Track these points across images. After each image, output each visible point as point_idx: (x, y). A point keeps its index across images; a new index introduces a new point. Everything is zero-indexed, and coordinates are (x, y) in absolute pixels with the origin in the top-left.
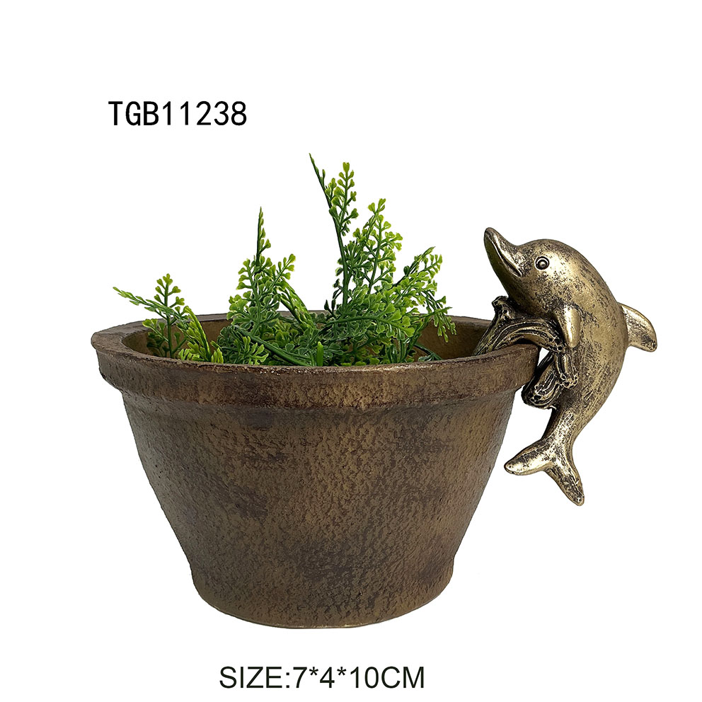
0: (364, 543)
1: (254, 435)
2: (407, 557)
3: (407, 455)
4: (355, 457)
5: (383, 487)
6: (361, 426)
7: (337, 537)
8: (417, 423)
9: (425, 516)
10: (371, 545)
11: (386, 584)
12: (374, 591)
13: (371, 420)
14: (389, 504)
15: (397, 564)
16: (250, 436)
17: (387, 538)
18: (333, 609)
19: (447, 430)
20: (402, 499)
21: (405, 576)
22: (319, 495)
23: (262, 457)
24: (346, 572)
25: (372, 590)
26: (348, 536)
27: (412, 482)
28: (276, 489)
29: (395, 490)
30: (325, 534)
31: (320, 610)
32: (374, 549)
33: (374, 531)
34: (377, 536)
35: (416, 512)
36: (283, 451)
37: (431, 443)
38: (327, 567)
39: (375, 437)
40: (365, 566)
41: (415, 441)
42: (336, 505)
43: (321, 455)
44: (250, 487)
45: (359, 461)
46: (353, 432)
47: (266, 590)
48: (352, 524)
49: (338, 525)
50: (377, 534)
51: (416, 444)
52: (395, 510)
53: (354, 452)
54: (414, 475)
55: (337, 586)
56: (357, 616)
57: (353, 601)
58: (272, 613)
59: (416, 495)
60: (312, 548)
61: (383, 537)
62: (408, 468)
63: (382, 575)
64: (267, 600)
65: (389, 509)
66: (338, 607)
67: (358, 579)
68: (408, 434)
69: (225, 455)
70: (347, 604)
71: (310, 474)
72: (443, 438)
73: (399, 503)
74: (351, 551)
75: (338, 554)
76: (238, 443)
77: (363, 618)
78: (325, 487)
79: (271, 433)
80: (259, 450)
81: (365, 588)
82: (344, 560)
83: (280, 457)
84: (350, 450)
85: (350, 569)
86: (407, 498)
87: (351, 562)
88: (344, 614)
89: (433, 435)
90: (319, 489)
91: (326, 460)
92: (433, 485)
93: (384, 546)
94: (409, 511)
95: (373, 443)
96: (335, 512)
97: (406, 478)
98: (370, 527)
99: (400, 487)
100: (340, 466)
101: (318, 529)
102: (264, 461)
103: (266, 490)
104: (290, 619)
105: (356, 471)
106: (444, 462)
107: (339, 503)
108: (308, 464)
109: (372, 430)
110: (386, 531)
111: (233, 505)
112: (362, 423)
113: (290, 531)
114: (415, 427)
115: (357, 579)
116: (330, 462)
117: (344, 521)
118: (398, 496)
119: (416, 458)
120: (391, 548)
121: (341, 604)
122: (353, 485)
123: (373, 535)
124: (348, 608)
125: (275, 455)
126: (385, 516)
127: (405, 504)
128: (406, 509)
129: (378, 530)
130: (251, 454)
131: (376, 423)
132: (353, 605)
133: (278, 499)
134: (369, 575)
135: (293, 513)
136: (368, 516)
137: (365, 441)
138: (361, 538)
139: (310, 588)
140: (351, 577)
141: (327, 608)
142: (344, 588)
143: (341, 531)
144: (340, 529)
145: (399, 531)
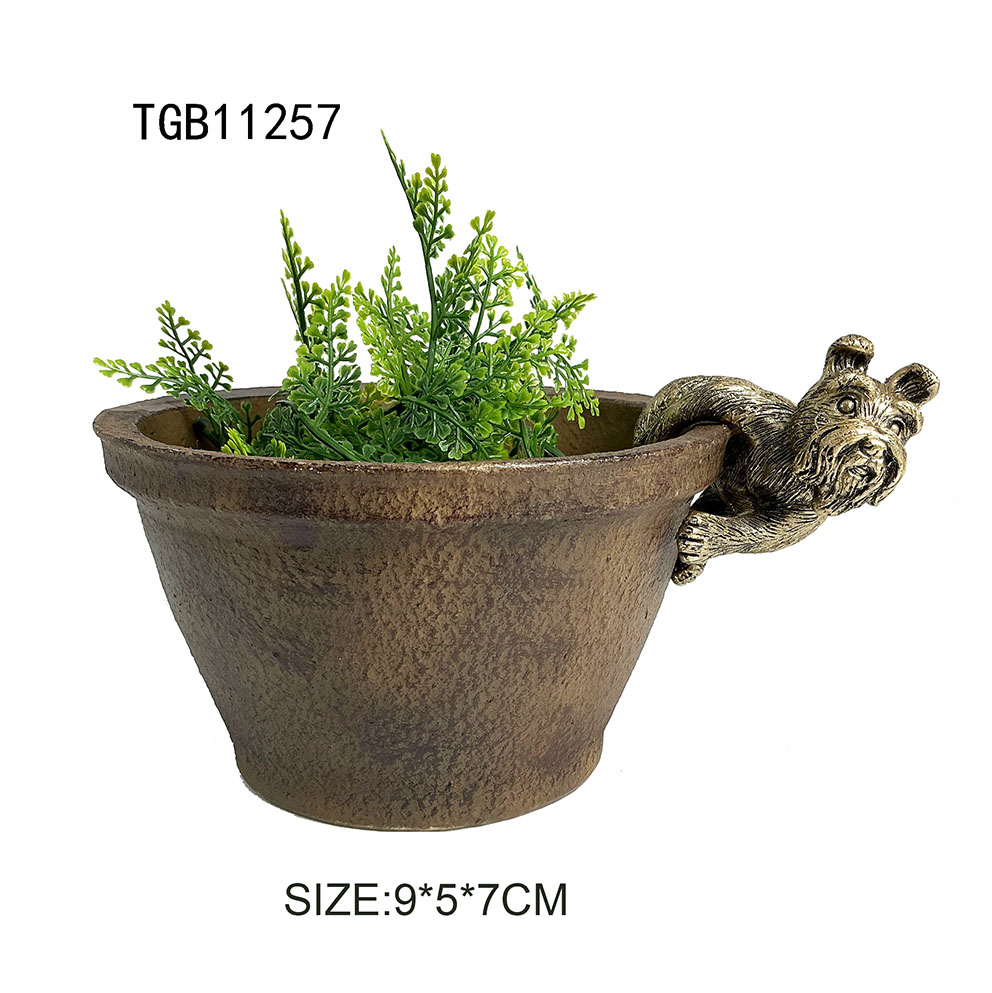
0: (452, 713)
1: (293, 557)
2: (519, 735)
3: (510, 591)
4: (433, 591)
5: (477, 635)
6: (441, 548)
7: (413, 704)
8: (524, 546)
9: (542, 679)
10: (463, 716)
11: (488, 772)
12: (472, 782)
13: (454, 539)
14: (487, 659)
15: (503, 744)
16: (287, 558)
17: (486, 708)
18: (413, 805)
19: (571, 558)
20: (504, 653)
21: (518, 763)
22: (385, 643)
23: (305, 588)
24: (429, 754)
25: (468, 779)
26: (429, 703)
27: (520, 630)
28: (327, 633)
29: (495, 641)
30: (396, 699)
31: (395, 804)
32: (467, 723)
33: (466, 696)
34: (470, 703)
35: (527, 672)
36: (333, 580)
37: (547, 574)
38: (401, 745)
39: (461, 565)
40: (456, 746)
41: (522, 572)
42: (408, 659)
43: (385, 588)
44: (290, 629)
45: (440, 598)
46: (430, 556)
47: (321, 773)
48: (434, 686)
49: (413, 686)
50: (470, 701)
51: (524, 575)
52: (495, 669)
53: (431, 585)
54: (522, 621)
55: (417, 772)
56: (447, 815)
57: (441, 794)
58: (330, 805)
59: (527, 648)
60: (379, 718)
61: (481, 706)
62: (513, 609)
63: (482, 759)
64: (323, 787)
65: (487, 665)
66: (420, 802)
67: (447, 764)
68: (511, 561)
69: (256, 584)
70: (433, 798)
71: (372, 613)
72: (565, 568)
74: (434, 723)
75: (416, 728)
76: (272, 568)
77: (456, 819)
78: (393, 633)
79: (315, 554)
80: (299, 578)
81: (457, 776)
82: (425, 737)
83: (328, 588)
84: (426, 581)
85: (435, 750)
86: (513, 652)
87: (436, 739)
88: (428, 812)
89: (548, 563)
90: (385, 633)
91: (393, 595)
92: (553, 635)
93: (482, 719)
94: (518, 671)
95: (460, 573)
96: (408, 667)
97: (510, 624)
98: (460, 691)
99: (502, 637)
100: (413, 605)
101: (386, 691)
102: (307, 594)
103: (312, 634)
104: (354, 815)
105: (436, 611)
106: (568, 602)
107: (414, 656)
108: (368, 599)
109: (457, 555)
110: (483, 699)
111: (270, 654)
112: (442, 544)
113: (347, 693)
114: (521, 551)
115: (445, 763)
116: (399, 597)
117: (422, 681)
118: (498, 649)
119: (524, 595)
120: (493, 722)
121: (424, 798)
122: (433, 632)
123: (466, 703)
124: (435, 803)
125: (321, 585)
126: (480, 675)
127: (511, 660)
128: (512, 667)
129: (472, 695)
130: (290, 583)
131: (463, 545)
132: (441, 799)
133: (329, 648)
134: (462, 758)
135: (350, 668)
136: (456, 676)
137: (448, 569)
138: (447, 706)
139: (380, 773)
140: (437, 761)
141: (404, 802)
142: (427, 775)
143: (418, 695)
144: (416, 693)
145: (504, 698)
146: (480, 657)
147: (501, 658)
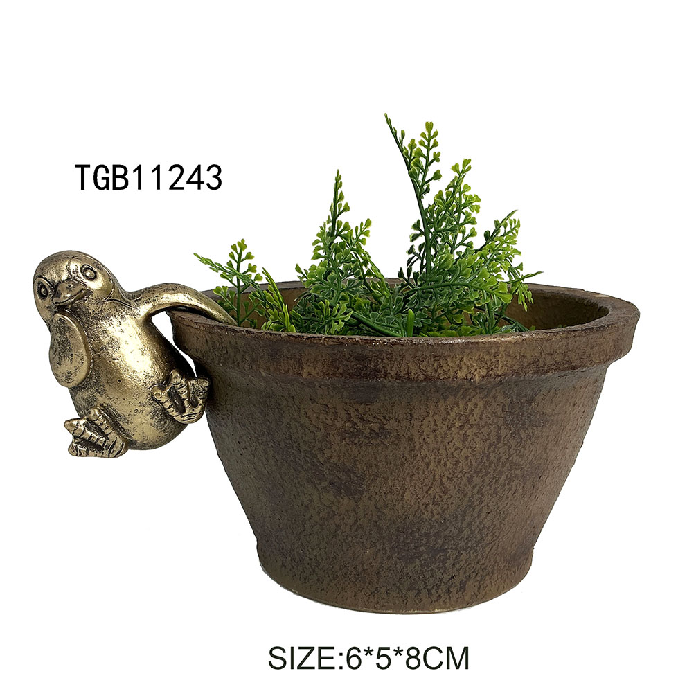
0: (462, 523)
1: (357, 410)
2: (502, 538)
3: (513, 430)
4: (461, 432)
5: (487, 464)
6: (470, 400)
7: (436, 517)
8: (525, 396)
9: (524, 495)
10: (469, 525)
11: (478, 567)
12: (467, 574)
13: (481, 393)
14: (492, 482)
15: (491, 545)
16: (352, 411)
17: (485, 518)
18: (424, 593)
19: (554, 404)
20: (504, 477)
21: (498, 558)
22: (421, 472)
23: (363, 433)
24: (441, 554)
25: (465, 572)
26: (447, 516)
27: (515, 458)
28: (377, 466)
29: (499, 468)
30: (424, 514)
31: (410, 593)
32: (471, 530)
33: (474, 510)
36: (386, 427)
37: (538, 417)
38: (421, 549)
39: (483, 411)
40: (461, 548)
41: (523, 415)
42: (438, 484)
43: (426, 431)
44: (347, 464)
45: (465, 436)
46: (461, 406)
47: (354, 572)
48: (452, 503)
49: (438, 504)
50: (476, 514)
51: (523, 418)
52: (496, 489)
53: (460, 427)
54: (518, 452)
55: (430, 568)
56: (447, 600)
57: (445, 584)
58: (359, 596)
59: (518, 472)
60: (408, 528)
61: (482, 517)
62: (513, 443)
63: (476, 557)
64: (354, 582)
65: (491, 486)
66: (429, 591)
68: (516, 408)
69: (323, 431)
70: (439, 588)
71: (414, 450)
72: (549, 411)
73: (501, 481)
74: (448, 531)
75: (434, 535)
76: (338, 418)
77: (454, 603)
78: (428, 465)
79: (375, 407)
80: (360, 425)
81: (458, 570)
82: (441, 542)
83: (383, 432)
84: (457, 425)
85: (445, 551)
86: (509, 476)
87: (447, 543)
88: (434, 598)
89: (540, 408)
90: (422, 465)
91: (432, 436)
92: (535, 462)
93: (481, 527)
94: (510, 489)
95: (481, 418)
96: (436, 490)
97: (510, 455)
98: (470, 506)
99: (504, 464)
100: (446, 442)
101: (417, 508)
102: (365, 437)
103: (365, 468)
104: (377, 603)
105: (461, 447)
106: (548, 437)
107: (441, 481)
108: (412, 439)
109: (481, 404)
110: (485, 511)
111: (327, 483)
112: (472, 395)
113: (386, 511)
114: (523, 400)
115: (452, 561)
116: (436, 437)
117: (445, 500)
118: (500, 473)
119: (522, 432)
120: (488, 528)
121: (432, 588)
122: (457, 462)
123: (472, 515)
124: (440, 591)
125: (378, 431)
126: (485, 494)
127: (507, 482)
128: (507, 487)
129: (477, 509)
130: (352, 430)
131: (485, 397)
132: (445, 588)
133: (377, 477)
134: (463, 557)
135: (391, 491)
136: (469, 494)
137: (473, 415)
138: (460, 517)
139: (402, 571)
140: (446, 559)
141: (417, 591)
142: (437, 570)
143: (440, 511)
144: (439, 509)
145: (498, 511)
146: (487, 481)
147: (501, 480)
